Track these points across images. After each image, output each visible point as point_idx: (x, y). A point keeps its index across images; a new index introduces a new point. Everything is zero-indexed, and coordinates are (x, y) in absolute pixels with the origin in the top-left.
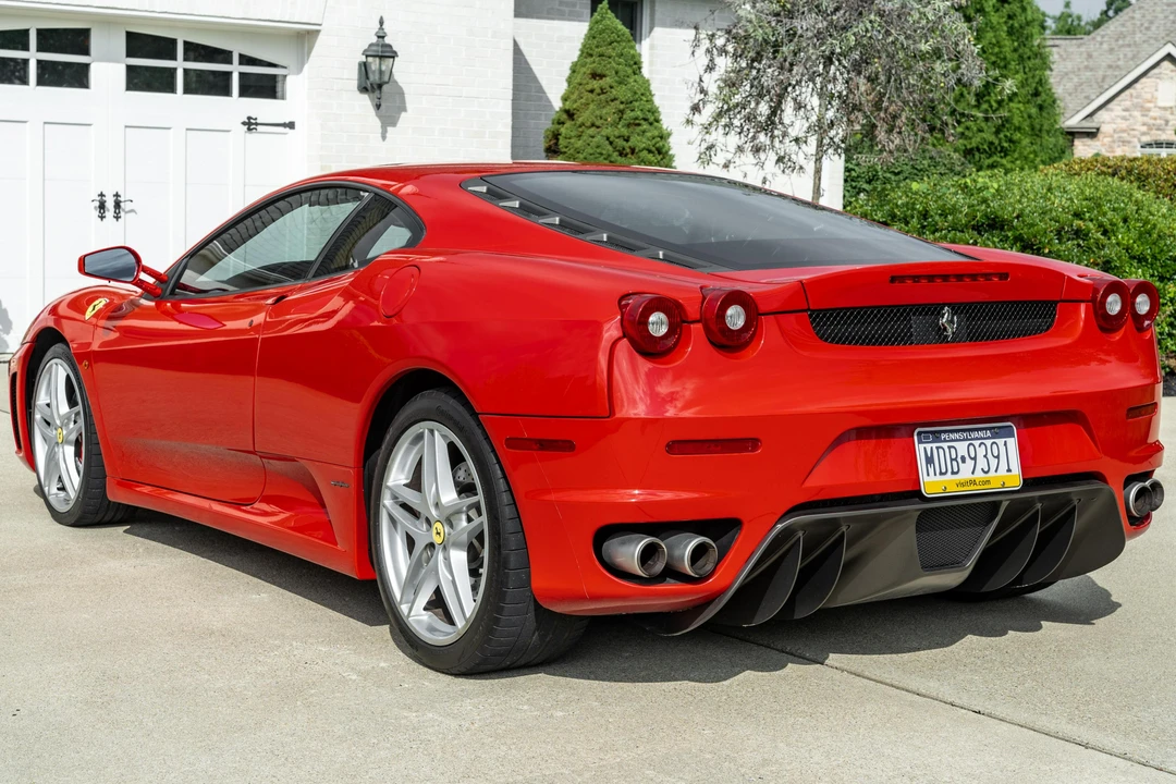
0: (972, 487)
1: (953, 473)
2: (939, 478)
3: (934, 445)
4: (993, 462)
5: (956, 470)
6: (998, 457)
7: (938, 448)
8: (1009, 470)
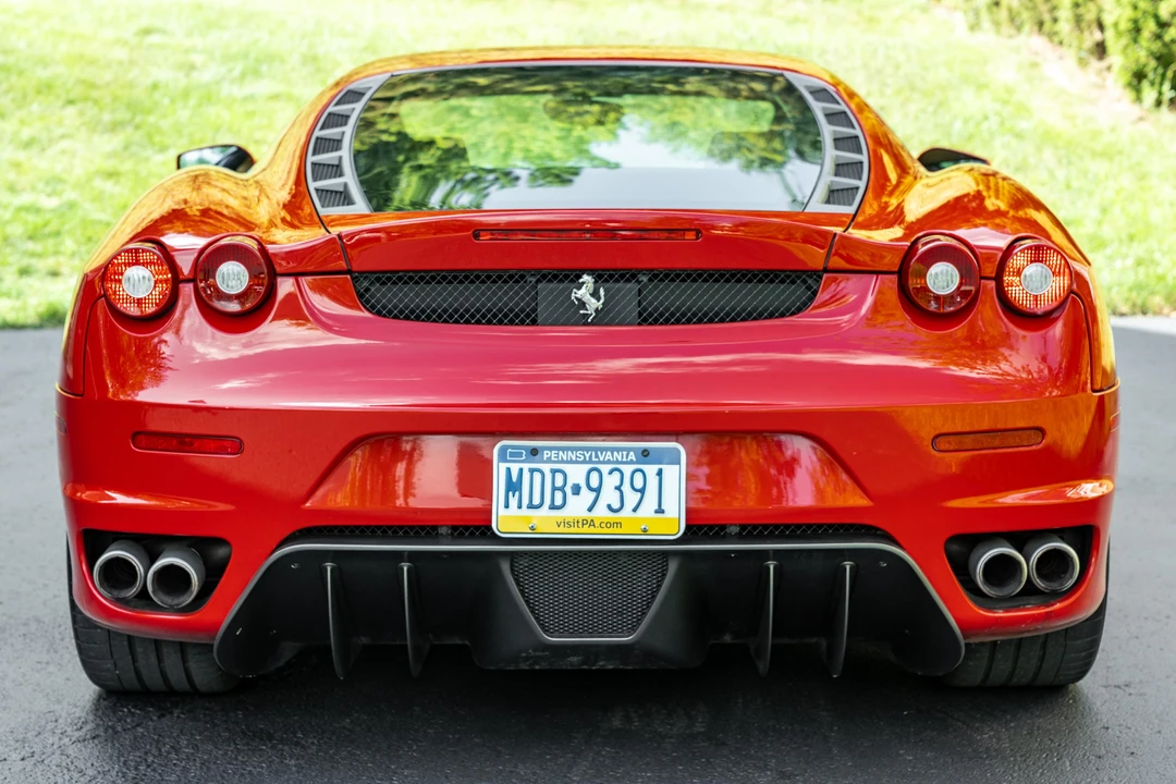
0: (586, 529)
1: (553, 507)
2: (525, 511)
3: (526, 467)
4: (632, 498)
5: (558, 501)
6: (642, 491)
7: (532, 471)
8: (660, 511)
